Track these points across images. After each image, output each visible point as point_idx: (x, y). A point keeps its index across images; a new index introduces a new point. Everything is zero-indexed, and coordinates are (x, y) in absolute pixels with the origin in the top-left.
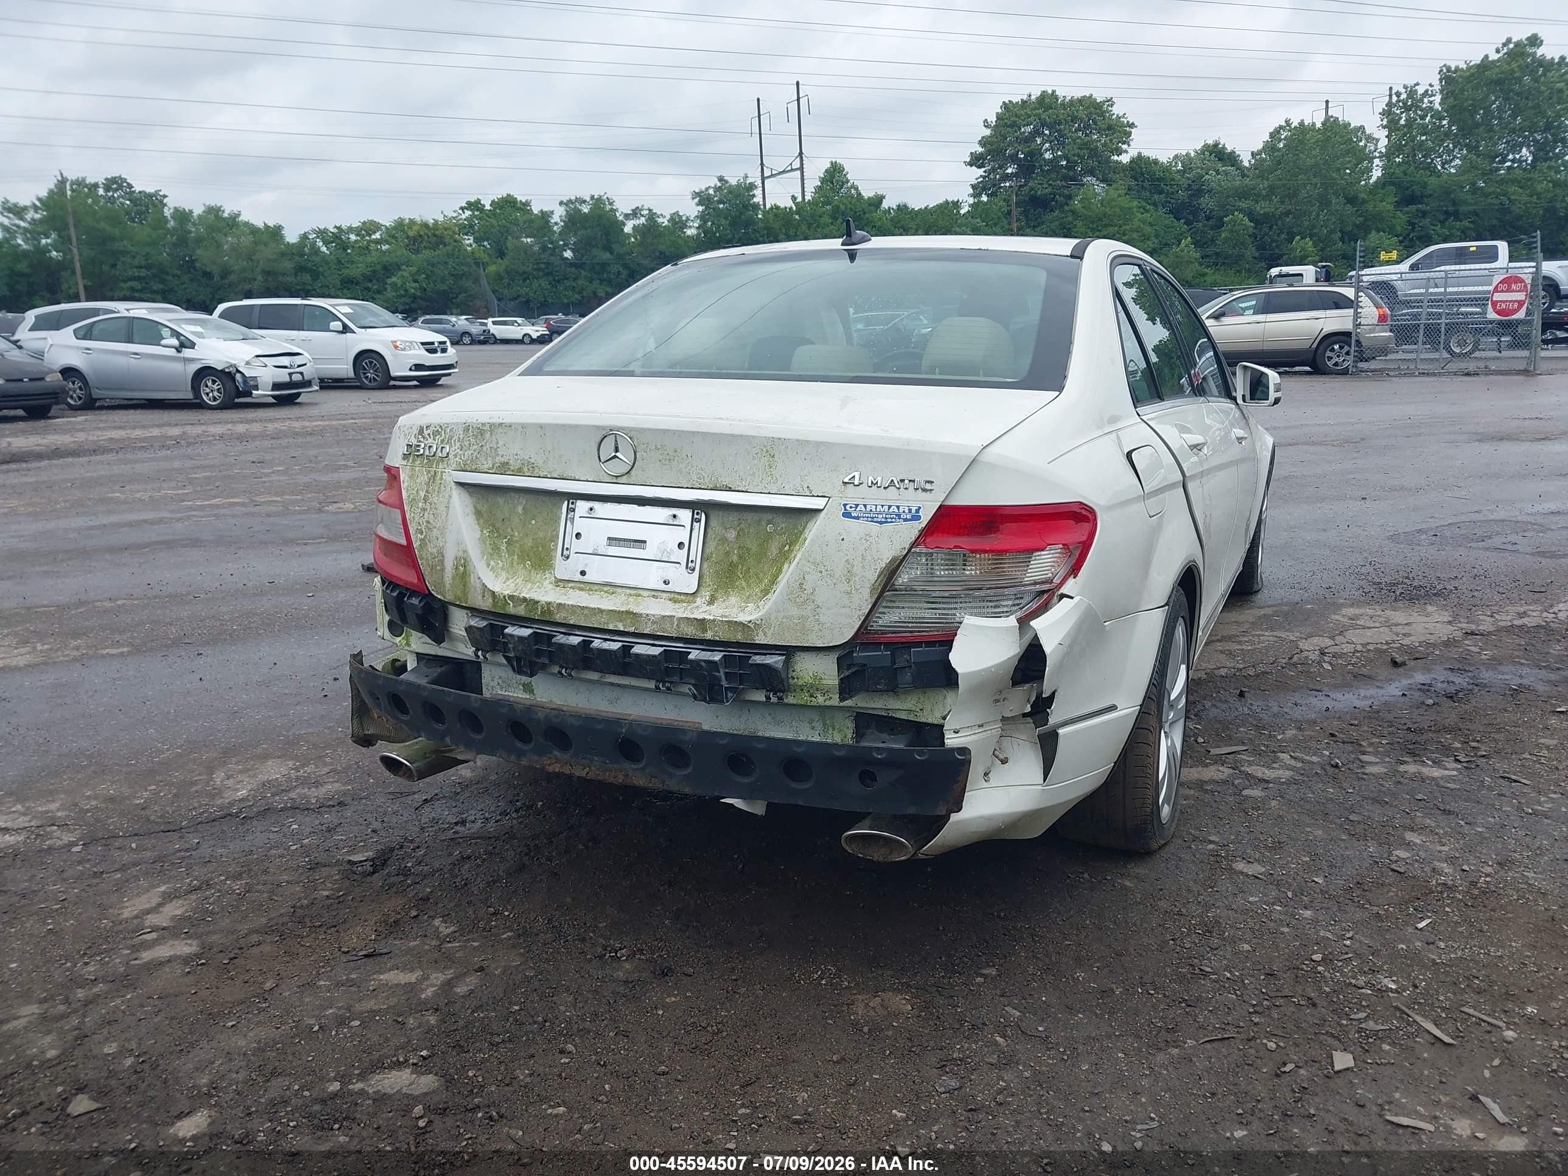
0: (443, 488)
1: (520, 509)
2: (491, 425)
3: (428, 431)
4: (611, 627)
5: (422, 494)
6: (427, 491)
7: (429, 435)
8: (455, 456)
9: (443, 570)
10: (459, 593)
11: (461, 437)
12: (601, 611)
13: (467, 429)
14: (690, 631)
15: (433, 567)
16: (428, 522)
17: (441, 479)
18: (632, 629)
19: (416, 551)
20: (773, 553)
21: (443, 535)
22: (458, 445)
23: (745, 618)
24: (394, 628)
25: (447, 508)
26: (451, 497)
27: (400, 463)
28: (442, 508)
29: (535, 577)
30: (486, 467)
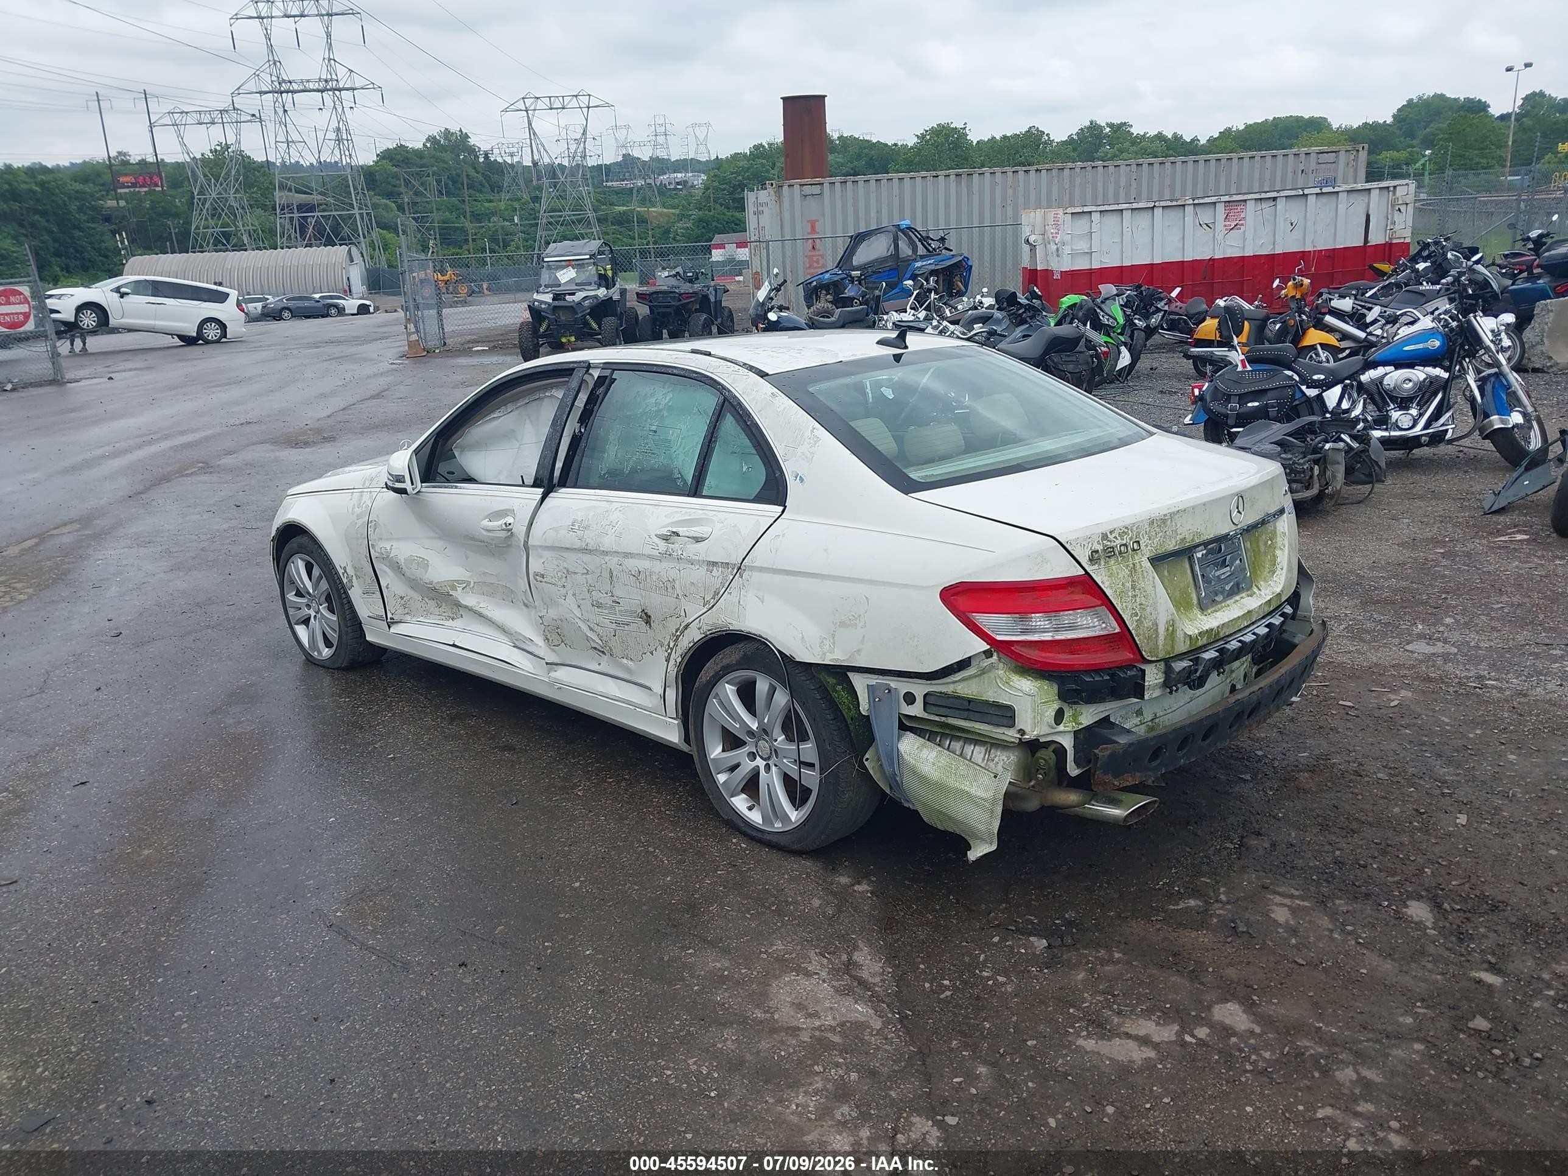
0: (1145, 574)
1: (1166, 573)
2: (1171, 514)
3: (1114, 535)
5: (1129, 585)
6: (1133, 581)
7: (1115, 537)
8: (1146, 546)
9: (1157, 636)
10: (1169, 649)
12: (1239, 617)
13: (1151, 523)
14: (1267, 610)
15: (1149, 638)
16: (1141, 604)
17: (1141, 567)
18: (1248, 623)
19: (1133, 632)
20: (1262, 548)
21: (1155, 609)
22: (1146, 537)
23: (1278, 590)
24: (1059, 717)
25: (1154, 587)
26: (1154, 578)
27: (1088, 570)
28: (1150, 589)
29: (1191, 616)
30: (1171, 546)
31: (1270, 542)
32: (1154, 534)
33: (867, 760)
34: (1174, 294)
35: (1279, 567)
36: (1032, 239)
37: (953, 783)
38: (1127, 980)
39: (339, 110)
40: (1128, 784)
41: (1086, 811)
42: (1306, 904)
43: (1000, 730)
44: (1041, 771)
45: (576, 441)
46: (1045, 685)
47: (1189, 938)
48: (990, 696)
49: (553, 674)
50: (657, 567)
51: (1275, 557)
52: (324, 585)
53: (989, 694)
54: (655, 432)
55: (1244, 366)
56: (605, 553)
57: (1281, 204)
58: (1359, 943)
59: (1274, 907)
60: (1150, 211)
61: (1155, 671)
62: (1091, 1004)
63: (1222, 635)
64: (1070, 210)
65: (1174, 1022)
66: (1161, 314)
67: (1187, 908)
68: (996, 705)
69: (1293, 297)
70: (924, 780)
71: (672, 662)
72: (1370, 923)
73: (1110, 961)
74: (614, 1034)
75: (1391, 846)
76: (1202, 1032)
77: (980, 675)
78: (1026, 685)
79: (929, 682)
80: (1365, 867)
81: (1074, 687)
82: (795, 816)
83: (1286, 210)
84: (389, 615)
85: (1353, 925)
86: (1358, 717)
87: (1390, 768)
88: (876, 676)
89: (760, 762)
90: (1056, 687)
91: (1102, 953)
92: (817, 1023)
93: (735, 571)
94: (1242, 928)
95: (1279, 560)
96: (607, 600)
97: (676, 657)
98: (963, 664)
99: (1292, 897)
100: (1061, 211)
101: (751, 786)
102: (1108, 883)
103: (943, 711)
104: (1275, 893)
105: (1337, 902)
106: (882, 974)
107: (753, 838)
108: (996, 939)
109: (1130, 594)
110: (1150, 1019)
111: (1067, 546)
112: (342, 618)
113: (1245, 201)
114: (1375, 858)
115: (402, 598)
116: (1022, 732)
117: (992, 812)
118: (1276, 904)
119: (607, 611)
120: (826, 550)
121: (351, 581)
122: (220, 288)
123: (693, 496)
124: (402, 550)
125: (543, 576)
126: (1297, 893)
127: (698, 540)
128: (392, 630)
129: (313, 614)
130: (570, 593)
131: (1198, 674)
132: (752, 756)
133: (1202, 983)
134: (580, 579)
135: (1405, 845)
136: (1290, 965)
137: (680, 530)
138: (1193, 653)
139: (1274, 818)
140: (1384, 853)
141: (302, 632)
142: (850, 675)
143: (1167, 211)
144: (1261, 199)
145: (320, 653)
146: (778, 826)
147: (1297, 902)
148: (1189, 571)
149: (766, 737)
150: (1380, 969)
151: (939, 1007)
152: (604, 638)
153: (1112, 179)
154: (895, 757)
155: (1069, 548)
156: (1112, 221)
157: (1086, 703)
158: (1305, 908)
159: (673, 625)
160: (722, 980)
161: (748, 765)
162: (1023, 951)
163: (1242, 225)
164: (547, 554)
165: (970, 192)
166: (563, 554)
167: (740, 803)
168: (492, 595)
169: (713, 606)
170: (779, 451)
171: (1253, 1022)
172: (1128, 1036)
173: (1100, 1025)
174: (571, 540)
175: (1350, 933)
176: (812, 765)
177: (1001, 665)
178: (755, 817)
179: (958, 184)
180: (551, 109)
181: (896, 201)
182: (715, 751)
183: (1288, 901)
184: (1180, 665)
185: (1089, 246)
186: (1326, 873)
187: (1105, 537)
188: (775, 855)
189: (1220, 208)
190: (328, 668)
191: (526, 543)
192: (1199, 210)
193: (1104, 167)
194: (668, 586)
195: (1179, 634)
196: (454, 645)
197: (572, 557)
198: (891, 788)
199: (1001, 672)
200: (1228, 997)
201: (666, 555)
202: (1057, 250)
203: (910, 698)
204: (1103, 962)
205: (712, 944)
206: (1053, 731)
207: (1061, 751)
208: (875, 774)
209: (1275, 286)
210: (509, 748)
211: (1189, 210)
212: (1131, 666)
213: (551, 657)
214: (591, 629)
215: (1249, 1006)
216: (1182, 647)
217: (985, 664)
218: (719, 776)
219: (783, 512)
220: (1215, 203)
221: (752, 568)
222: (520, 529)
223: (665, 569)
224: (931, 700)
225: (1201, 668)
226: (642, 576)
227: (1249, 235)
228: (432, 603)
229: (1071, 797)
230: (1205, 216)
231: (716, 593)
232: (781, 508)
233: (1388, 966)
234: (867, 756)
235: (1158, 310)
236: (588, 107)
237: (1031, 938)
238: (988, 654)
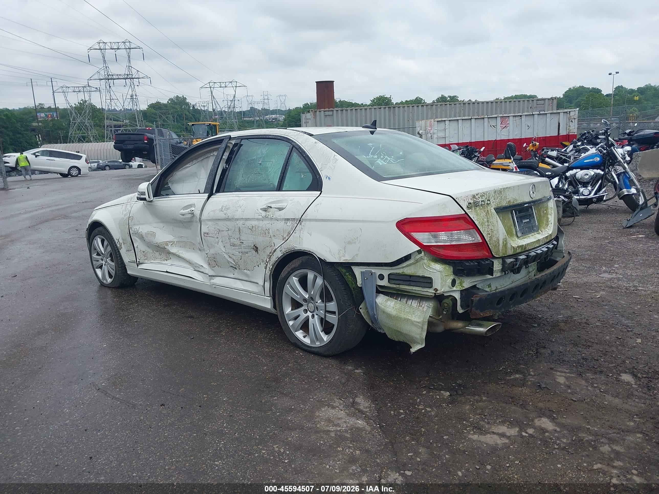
0: (493, 215)
1: (502, 217)
2: (504, 189)
3: (478, 196)
4: (536, 246)
5: (486, 220)
6: (487, 218)
7: (479, 197)
8: (493, 202)
9: (499, 245)
10: (504, 252)
11: (493, 195)
12: (534, 242)
13: (495, 192)
14: (546, 241)
15: (495, 246)
16: (491, 229)
17: (491, 212)
18: (539, 245)
19: (488, 242)
20: (542, 214)
21: (498, 232)
22: (493, 198)
23: (550, 233)
24: (453, 283)
25: (497, 222)
26: (497, 217)
27: (467, 211)
28: (495, 223)
29: (513, 239)
30: (504, 204)
31: (545, 212)
32: (496, 197)
33: (361, 308)
34: (482, 150)
35: (550, 223)
36: (420, 132)
37: (403, 316)
38: (490, 409)
39: (133, 86)
40: (487, 315)
41: (467, 330)
42: (572, 375)
43: (425, 290)
44: (445, 310)
45: (224, 171)
46: (447, 267)
47: (518, 390)
48: (420, 273)
49: (212, 281)
50: (261, 224)
51: (548, 219)
52: (109, 249)
53: (420, 272)
54: (261, 164)
55: (516, 169)
56: (237, 220)
57: (523, 118)
58: (601, 391)
59: (557, 377)
60: (470, 121)
61: (498, 263)
62: (474, 419)
63: (527, 249)
64: (436, 120)
65: (516, 427)
66: (477, 158)
67: (515, 378)
68: (423, 277)
69: (532, 150)
70: (389, 316)
71: (268, 269)
72: (605, 383)
73: (481, 401)
74: (236, 435)
75: (608, 352)
76: (531, 431)
77: (416, 263)
78: (438, 267)
79: (391, 268)
80: (598, 360)
81: (461, 268)
82: (326, 338)
83: (526, 121)
84: (138, 260)
85: (596, 384)
86: (582, 302)
87: (602, 321)
88: (365, 267)
89: (309, 314)
90: (452, 268)
91: (477, 397)
92: (339, 429)
93: (298, 222)
94: (543, 386)
95: (550, 220)
96: (238, 242)
97: (270, 266)
98: (407, 258)
99: (565, 372)
100: (433, 120)
101: (305, 326)
102: (476, 368)
103: (397, 282)
104: (557, 371)
105: (588, 374)
106: (370, 407)
107: (306, 351)
108: (425, 392)
109: (486, 224)
110: (504, 425)
111: (457, 200)
112: (117, 264)
113: (509, 117)
114: (602, 357)
115: (144, 252)
116: (436, 290)
117: (422, 328)
118: (558, 376)
119: (237, 248)
120: (341, 209)
121: (121, 246)
122: (78, 154)
123: (279, 191)
124: (144, 229)
125: (208, 234)
126: (567, 371)
127: (280, 209)
128: (139, 267)
129: (104, 263)
130: (220, 241)
131: (517, 266)
132: (306, 311)
133: (527, 410)
134: (225, 233)
135: (614, 351)
136: (569, 401)
137: (273, 206)
138: (515, 255)
139: (551, 341)
140: (605, 355)
141: (99, 271)
142: (353, 268)
143: (477, 120)
144: (515, 116)
145: (107, 281)
146: (318, 344)
147: (568, 374)
148: (511, 219)
149: (312, 302)
150: (613, 402)
151: (399, 422)
152: (236, 261)
153: (453, 109)
154: (375, 306)
155: (458, 201)
156: (454, 124)
157: (467, 276)
158: (572, 377)
159: (268, 251)
160: (291, 410)
161: (304, 316)
162: (438, 397)
163: (508, 126)
164: (210, 223)
165: (394, 115)
166: (217, 222)
167: (300, 334)
168: (184, 247)
169: (287, 240)
170: (318, 166)
171: (555, 426)
172: (494, 433)
173: (479, 429)
174: (221, 215)
175: (596, 387)
176: (334, 313)
177: (426, 258)
178: (307, 341)
179: (389, 111)
180: (220, 87)
181: (364, 118)
182: (288, 310)
183: (563, 374)
184: (509, 261)
185: (444, 135)
186: (579, 363)
187: (474, 197)
188: (316, 358)
189: (499, 119)
190: (110, 288)
191: (200, 219)
192: (490, 120)
193: (450, 104)
194: (266, 232)
195: (509, 246)
196: (167, 272)
197: (221, 223)
198: (372, 322)
199: (425, 261)
200: (541, 415)
201: (266, 217)
202: (431, 136)
203: (381, 277)
204: (477, 401)
205: (286, 395)
206: (451, 290)
207: (454, 300)
208: (365, 315)
209: (524, 146)
210: (191, 317)
211: (486, 120)
212: (487, 259)
213: (211, 273)
214: (230, 257)
215: (553, 419)
216: (510, 252)
217: (418, 257)
218: (290, 322)
219: (321, 194)
220: (496, 117)
221: (306, 220)
222: (197, 213)
223: (264, 224)
224: (392, 277)
225: (518, 263)
226: (254, 229)
227: (511, 131)
228: (157, 254)
229: (458, 325)
230: (493, 122)
231: (289, 233)
232: (320, 192)
233: (617, 401)
234: (361, 307)
235: (475, 156)
236: (236, 87)
237: (441, 392)
238: (419, 252)
